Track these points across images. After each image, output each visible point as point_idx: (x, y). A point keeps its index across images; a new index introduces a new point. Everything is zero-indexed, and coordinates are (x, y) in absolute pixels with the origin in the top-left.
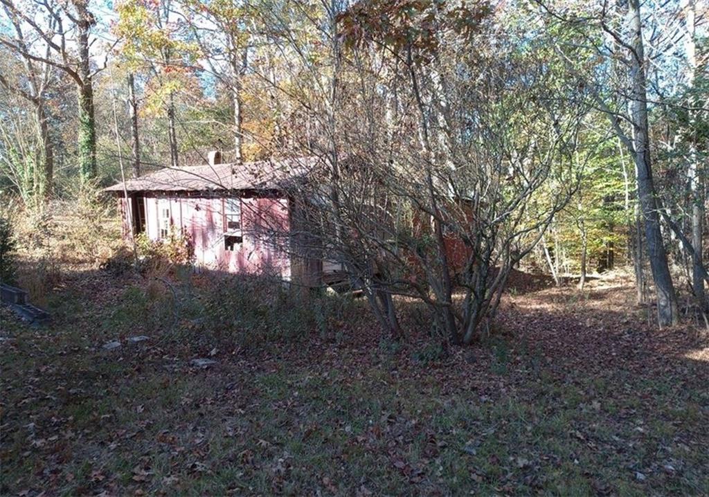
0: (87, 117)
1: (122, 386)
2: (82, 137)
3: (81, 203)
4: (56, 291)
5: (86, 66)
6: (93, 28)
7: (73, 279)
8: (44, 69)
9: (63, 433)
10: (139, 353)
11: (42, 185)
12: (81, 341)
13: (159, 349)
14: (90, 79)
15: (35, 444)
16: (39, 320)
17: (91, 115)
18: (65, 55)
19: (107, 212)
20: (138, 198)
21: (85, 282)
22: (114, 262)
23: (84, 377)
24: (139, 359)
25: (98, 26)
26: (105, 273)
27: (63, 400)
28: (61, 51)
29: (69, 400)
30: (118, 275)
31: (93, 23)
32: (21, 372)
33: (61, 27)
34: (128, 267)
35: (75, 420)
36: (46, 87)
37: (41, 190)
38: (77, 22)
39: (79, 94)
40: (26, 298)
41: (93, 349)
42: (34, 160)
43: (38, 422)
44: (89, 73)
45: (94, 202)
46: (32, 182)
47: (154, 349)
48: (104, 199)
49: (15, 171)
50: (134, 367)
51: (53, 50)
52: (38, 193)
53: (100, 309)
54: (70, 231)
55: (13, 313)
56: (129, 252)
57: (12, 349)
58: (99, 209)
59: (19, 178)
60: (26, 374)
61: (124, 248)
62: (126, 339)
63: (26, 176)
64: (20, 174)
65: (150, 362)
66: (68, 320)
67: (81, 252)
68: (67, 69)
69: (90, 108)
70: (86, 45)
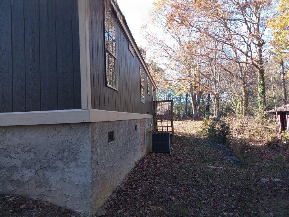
0: (262, 82)
1: (265, 201)
2: (260, 90)
3: (258, 117)
4: (246, 152)
5: (261, 61)
6: (264, 46)
7: (254, 148)
8: (245, 66)
9: (235, 213)
10: (276, 187)
11: (244, 110)
12: (251, 175)
13: (288, 188)
14: (263, 66)
15: (224, 214)
16: (237, 163)
17: (263, 81)
18: (252, 59)
19: (269, 121)
20: (284, 115)
21: (258, 150)
22: (271, 143)
23: (249, 191)
24: (276, 190)
25: (267, 44)
26: (267, 148)
27: (239, 199)
28: (251, 58)
29: (241, 200)
30: (273, 149)
31: (264, 43)
32: (226, 183)
33: (250, 48)
34: (278, 146)
35: (241, 209)
36: (245, 73)
37: (243, 112)
38: (256, 45)
39: (258, 73)
40: (233, 154)
41: (256, 180)
42: (240, 101)
43: (227, 205)
44: (262, 64)
45: (263, 117)
46: (240, 109)
47: (285, 187)
48: (268, 116)
49: (234, 105)
50: (272, 193)
51: (248, 58)
52: (242, 114)
53: (263, 163)
54: (253, 128)
55: (228, 159)
56: (278, 139)
57: (224, 173)
58: (265, 120)
59: (235, 108)
60: (227, 184)
61: (276, 137)
62: (271, 179)
63: (238, 107)
64: (235, 106)
65: (281, 193)
66: (249, 165)
67: (257, 138)
68: (253, 64)
69: (263, 78)
70: (261, 53)
